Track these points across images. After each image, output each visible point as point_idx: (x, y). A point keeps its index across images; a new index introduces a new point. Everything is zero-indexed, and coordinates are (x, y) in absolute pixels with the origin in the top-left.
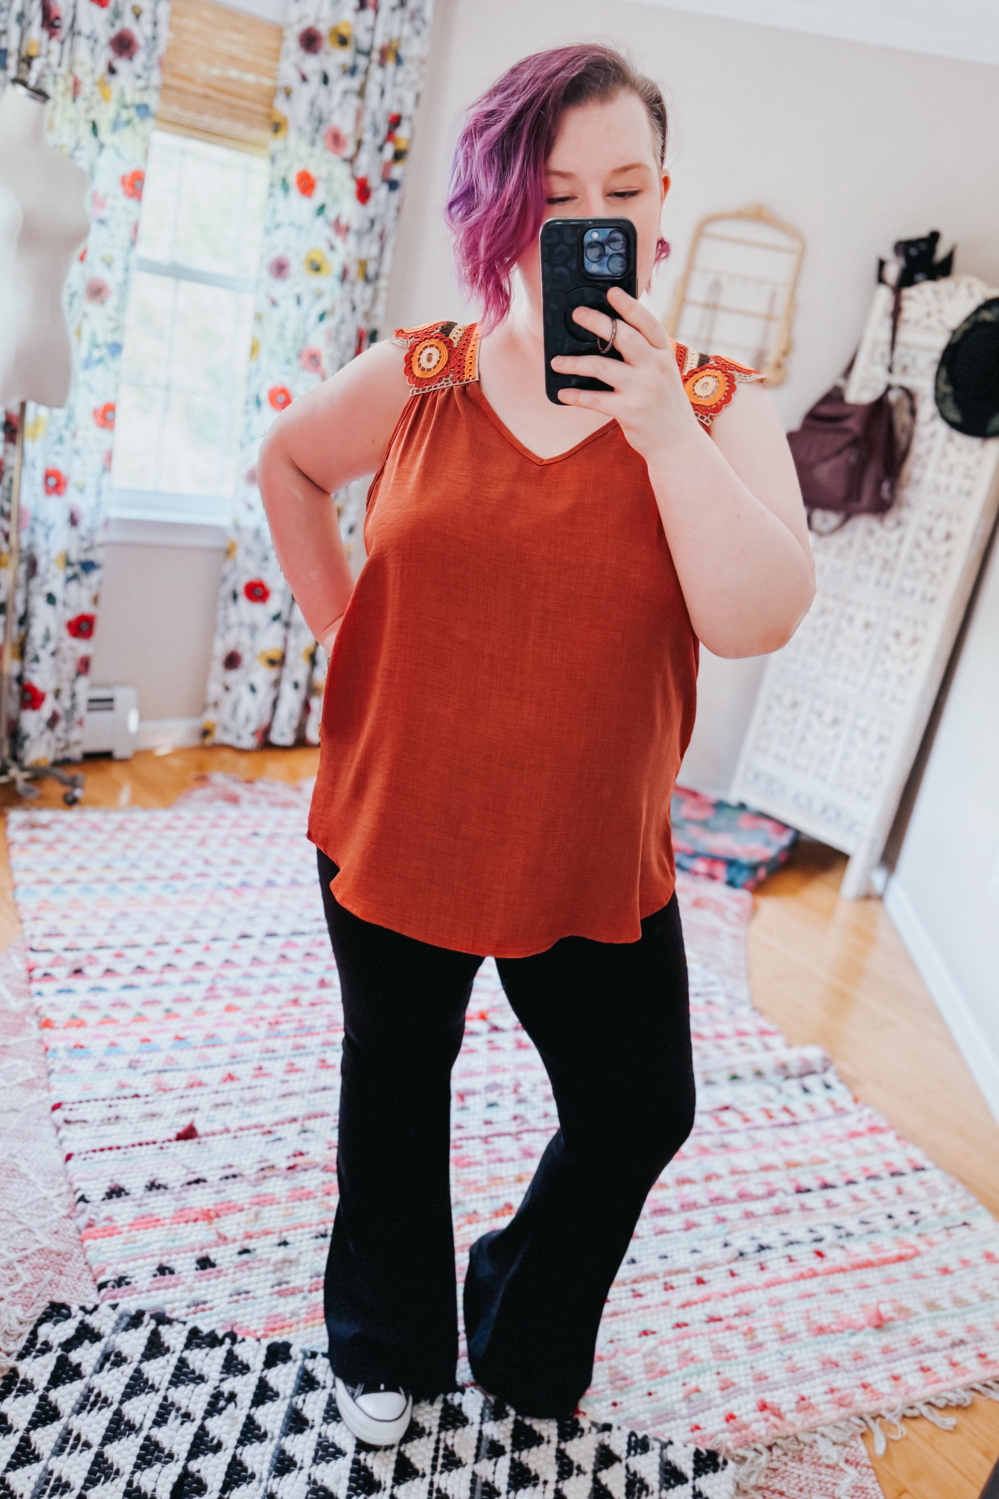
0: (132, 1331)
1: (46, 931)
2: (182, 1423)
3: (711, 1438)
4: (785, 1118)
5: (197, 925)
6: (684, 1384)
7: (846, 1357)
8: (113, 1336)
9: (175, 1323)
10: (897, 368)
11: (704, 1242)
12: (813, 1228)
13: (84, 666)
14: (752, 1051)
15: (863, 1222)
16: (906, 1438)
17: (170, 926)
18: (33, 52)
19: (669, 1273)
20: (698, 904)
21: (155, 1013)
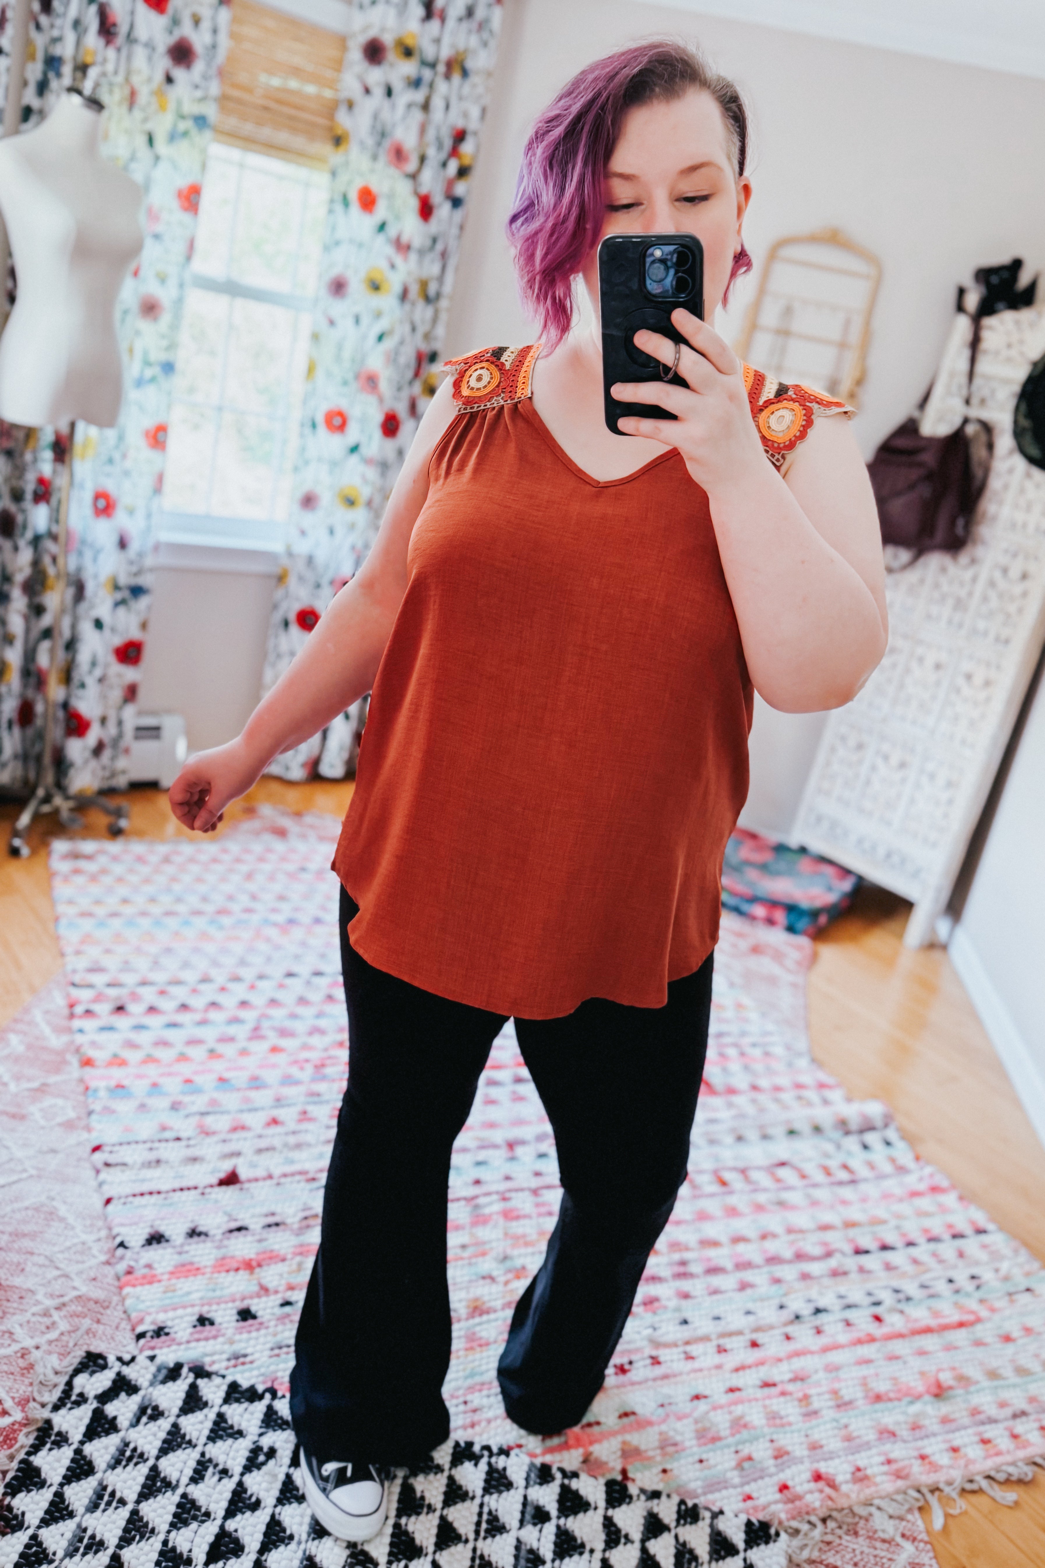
0: (170, 1384)
1: (89, 966)
2: (220, 1480)
3: (764, 1508)
4: (844, 1175)
5: (243, 962)
6: (737, 1452)
7: (903, 1426)
8: (151, 1389)
9: (214, 1377)
10: (975, 401)
11: (759, 1304)
12: (872, 1291)
13: (131, 693)
14: (809, 1104)
15: (923, 1286)
16: (965, 1513)
17: (215, 963)
18: (89, 60)
19: (723, 1335)
20: (756, 950)
21: (198, 1053)
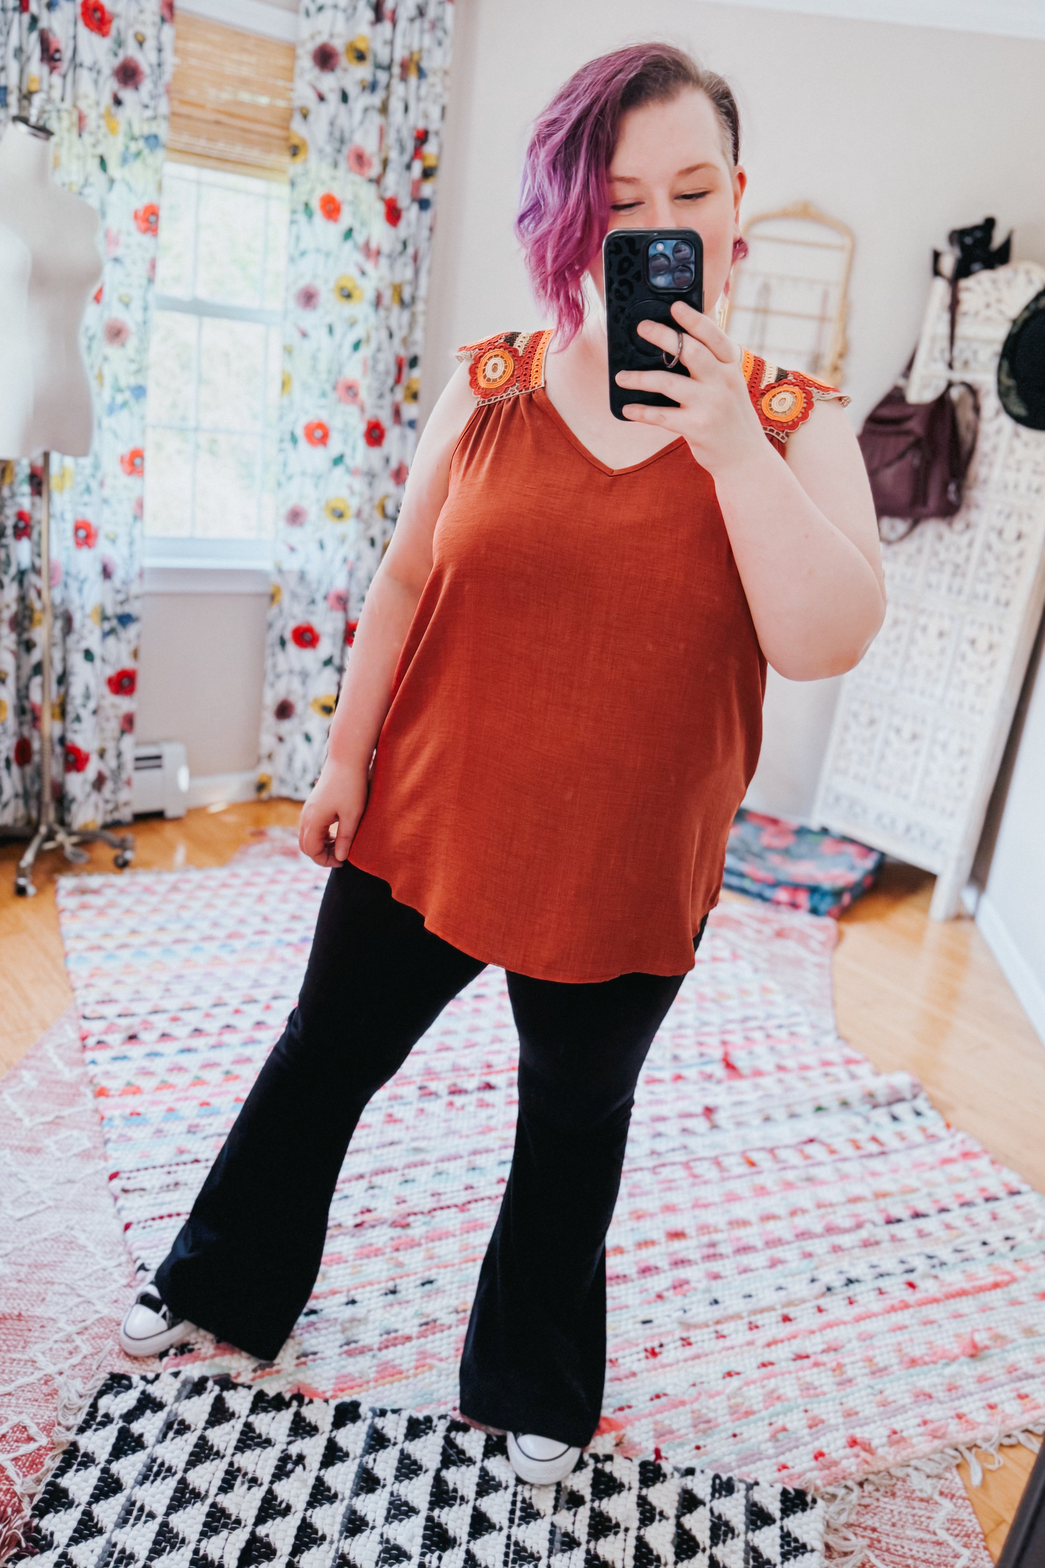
0: (195, 1399)
1: (100, 998)
2: (249, 1488)
3: (800, 1476)
4: (874, 1148)
5: (257, 984)
6: (771, 1424)
7: (939, 1388)
8: (176, 1405)
9: (240, 1388)
10: (957, 364)
11: (790, 1279)
12: (904, 1259)
13: (128, 723)
14: (838, 1080)
15: (957, 1251)
16: (1003, 1468)
17: (229, 987)
18: (34, 87)
19: (754, 1312)
20: (780, 934)
21: (214, 1076)
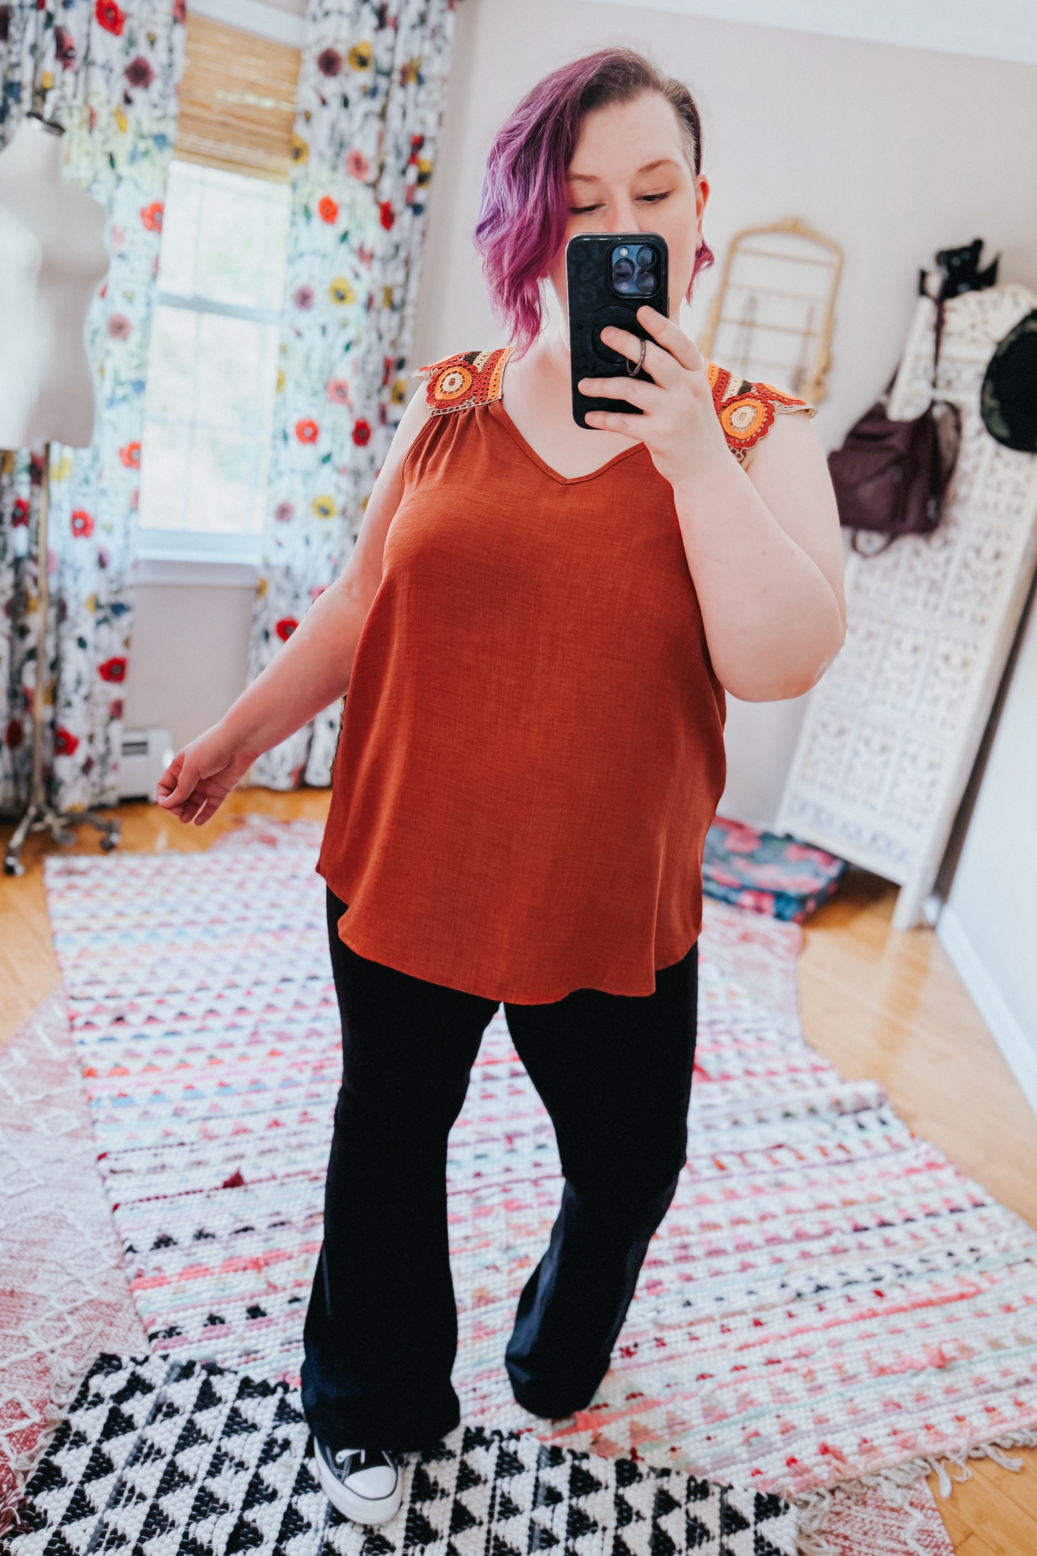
0: (183, 1382)
1: (87, 979)
2: (236, 1472)
3: (773, 1481)
4: (840, 1155)
5: (238, 970)
6: (744, 1428)
7: (908, 1398)
8: (165, 1388)
9: (226, 1373)
10: (941, 383)
11: (760, 1284)
12: (872, 1267)
13: (117, 710)
14: (804, 1087)
15: (923, 1261)
16: (971, 1480)
17: (211, 972)
18: (47, 84)
19: (726, 1315)
20: (745, 938)
21: (198, 1060)
